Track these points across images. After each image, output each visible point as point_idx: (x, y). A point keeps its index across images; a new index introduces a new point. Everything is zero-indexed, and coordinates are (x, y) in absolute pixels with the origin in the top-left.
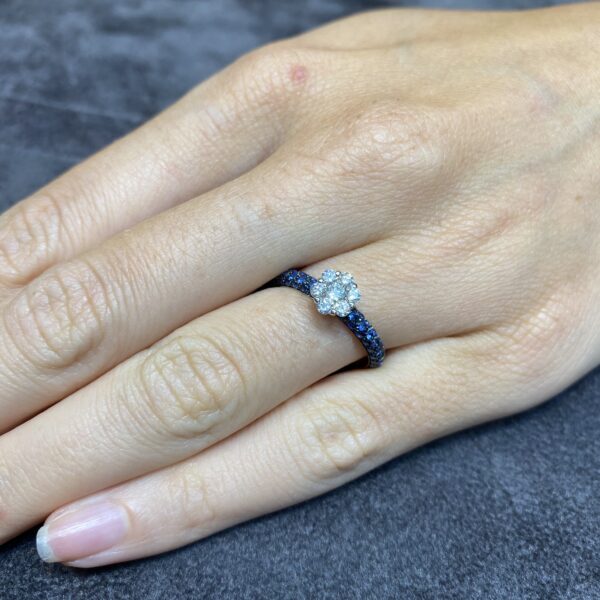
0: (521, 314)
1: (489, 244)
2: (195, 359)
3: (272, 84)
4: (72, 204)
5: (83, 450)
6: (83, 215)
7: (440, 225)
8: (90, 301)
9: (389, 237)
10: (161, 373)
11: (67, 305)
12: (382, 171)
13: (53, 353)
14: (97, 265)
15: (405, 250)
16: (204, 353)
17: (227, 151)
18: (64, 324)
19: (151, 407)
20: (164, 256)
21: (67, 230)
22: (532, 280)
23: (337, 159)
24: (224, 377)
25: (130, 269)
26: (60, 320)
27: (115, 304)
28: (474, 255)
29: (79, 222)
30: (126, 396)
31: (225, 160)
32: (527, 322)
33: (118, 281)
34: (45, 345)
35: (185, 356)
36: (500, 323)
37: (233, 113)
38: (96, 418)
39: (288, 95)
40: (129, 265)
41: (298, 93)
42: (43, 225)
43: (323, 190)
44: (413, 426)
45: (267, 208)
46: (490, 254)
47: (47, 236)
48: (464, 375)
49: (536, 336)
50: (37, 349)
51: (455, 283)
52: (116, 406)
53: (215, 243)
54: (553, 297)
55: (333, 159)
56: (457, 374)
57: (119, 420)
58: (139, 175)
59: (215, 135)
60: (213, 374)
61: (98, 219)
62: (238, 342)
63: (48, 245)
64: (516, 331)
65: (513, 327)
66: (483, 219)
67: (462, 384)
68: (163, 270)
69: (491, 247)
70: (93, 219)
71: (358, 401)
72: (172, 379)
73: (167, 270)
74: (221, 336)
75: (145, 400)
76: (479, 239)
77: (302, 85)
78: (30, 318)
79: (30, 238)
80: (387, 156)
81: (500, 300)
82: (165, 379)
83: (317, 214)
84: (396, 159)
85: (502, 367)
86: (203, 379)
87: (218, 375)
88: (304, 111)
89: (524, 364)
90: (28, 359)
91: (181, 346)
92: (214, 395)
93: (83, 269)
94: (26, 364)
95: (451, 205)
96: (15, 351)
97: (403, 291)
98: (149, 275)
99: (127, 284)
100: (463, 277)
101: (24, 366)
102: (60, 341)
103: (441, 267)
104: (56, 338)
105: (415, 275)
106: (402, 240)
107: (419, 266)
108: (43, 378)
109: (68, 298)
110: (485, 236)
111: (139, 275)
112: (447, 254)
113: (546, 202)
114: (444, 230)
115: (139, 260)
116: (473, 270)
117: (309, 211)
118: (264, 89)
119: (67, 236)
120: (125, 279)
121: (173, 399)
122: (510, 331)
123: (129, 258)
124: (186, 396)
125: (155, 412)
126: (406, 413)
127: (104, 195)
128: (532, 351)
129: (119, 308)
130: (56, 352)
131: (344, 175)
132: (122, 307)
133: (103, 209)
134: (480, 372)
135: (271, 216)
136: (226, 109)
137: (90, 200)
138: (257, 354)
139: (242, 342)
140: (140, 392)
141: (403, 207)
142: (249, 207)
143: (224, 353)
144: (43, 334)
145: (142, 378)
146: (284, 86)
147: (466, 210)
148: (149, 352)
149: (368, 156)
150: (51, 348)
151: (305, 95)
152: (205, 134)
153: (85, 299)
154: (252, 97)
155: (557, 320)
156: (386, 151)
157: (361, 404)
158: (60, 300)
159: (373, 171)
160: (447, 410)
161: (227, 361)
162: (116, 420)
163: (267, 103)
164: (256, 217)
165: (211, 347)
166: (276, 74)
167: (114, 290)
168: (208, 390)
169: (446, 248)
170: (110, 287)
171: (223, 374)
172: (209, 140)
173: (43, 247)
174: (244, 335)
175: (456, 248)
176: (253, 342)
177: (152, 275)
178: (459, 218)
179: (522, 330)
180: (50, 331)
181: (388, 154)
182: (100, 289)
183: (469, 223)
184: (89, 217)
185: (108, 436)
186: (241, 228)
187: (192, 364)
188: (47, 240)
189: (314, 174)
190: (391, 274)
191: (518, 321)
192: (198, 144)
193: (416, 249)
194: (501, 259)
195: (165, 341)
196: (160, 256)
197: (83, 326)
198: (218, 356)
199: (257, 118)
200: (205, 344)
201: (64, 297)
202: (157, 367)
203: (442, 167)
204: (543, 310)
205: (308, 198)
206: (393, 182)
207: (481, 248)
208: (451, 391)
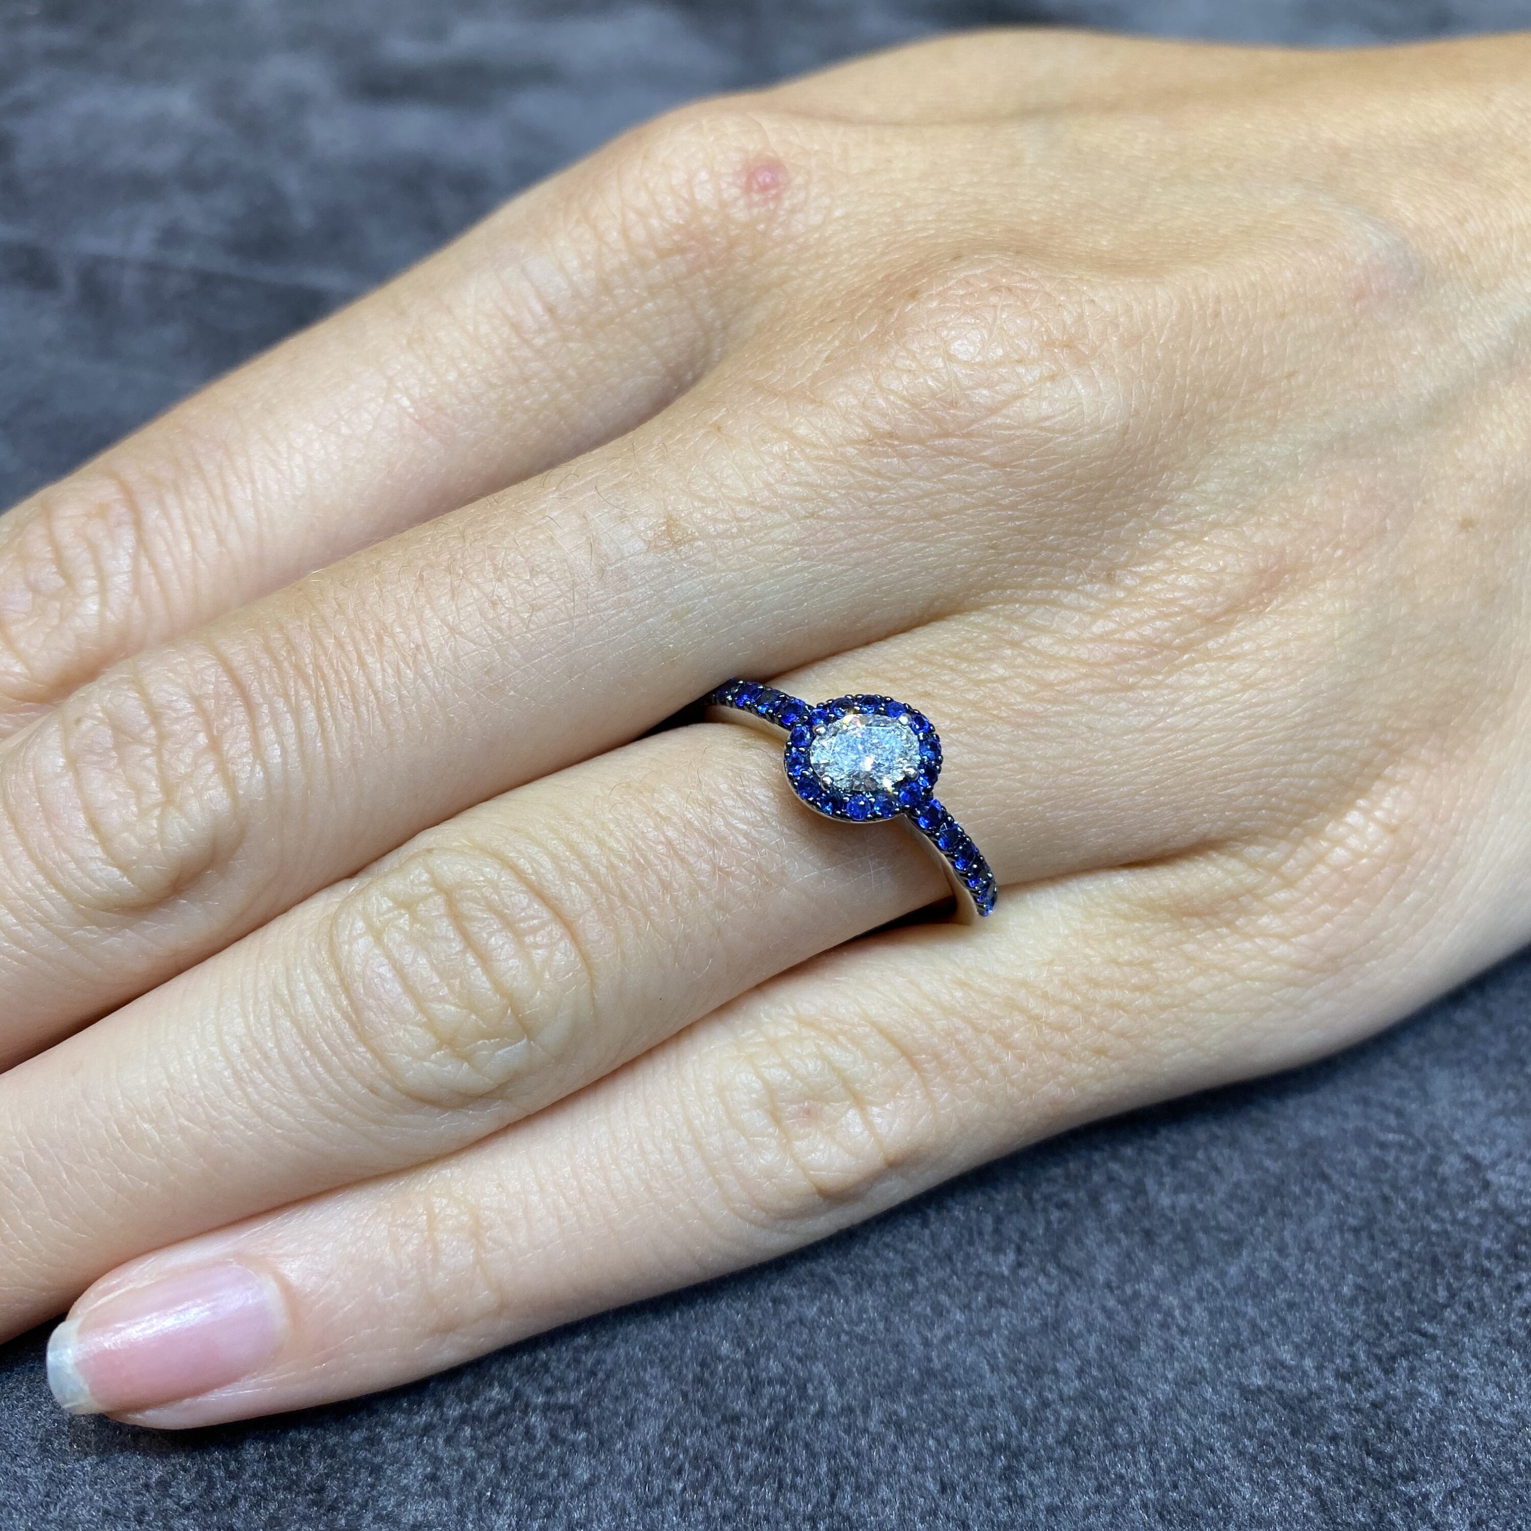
0: (1306, 815)
1: (1234, 634)
2: (467, 907)
3: (692, 202)
4: (170, 500)
5: (182, 1130)
6: (197, 530)
7: (1110, 579)
8: (215, 745)
9: (978, 607)
10: (378, 939)
11: (158, 752)
12: (969, 435)
13: (117, 872)
14: (237, 653)
15: (1014, 644)
16: (487, 891)
17: (571, 372)
18: (147, 801)
19: (353, 1026)
20: (402, 637)
21: (153, 564)
22: (1338, 727)
23: (854, 401)
24: (539, 954)
25: (318, 667)
26: (138, 790)
27: (275, 753)
28: (1192, 662)
29: (186, 547)
30: (292, 994)
31: (566, 396)
32: (1316, 833)
33: (286, 696)
34: (98, 852)
35: (439, 900)
36: (1250, 836)
37: (591, 274)
38: (215, 1049)
39: (734, 232)
40: (316, 657)
41: (761, 227)
42: (93, 548)
43: (815, 478)
44: (1013, 1091)
45: (671, 522)
46: (1232, 659)
47: (102, 578)
48: (1146, 964)
49: (1336, 869)
50: (78, 861)
51: (1142, 731)
52: (266, 1020)
53: (534, 609)
54: (1388, 771)
55: (841, 401)
56: (1130, 964)
57: (275, 1054)
58: (344, 430)
59: (542, 330)
60: (509, 948)
61: (233, 540)
62: (575, 867)
63: (104, 603)
64: (1288, 857)
65: (1284, 846)
66: (1222, 570)
67: (1142, 988)
68: (398, 673)
69: (1238, 642)
70: (221, 541)
71: (874, 1024)
72: (407, 955)
73: (410, 674)
74: (533, 850)
75: (339, 1008)
76: (1209, 621)
77: (771, 206)
78: (66, 782)
79: (62, 582)
80: (983, 395)
81: (1258, 777)
82: (389, 956)
83: (796, 543)
84: (1006, 404)
85: (1248, 945)
86: (484, 959)
87: (523, 950)
88: (775, 273)
89: (1303, 938)
90: (57, 886)
91: (431, 872)
92: (511, 1000)
93: (199, 665)
94: (49, 898)
95: (1144, 530)
96: (26, 865)
97: (1003, 747)
98: (362, 681)
99: (307, 703)
100: (1162, 718)
101: (46, 904)
102: (134, 842)
103: (1106, 690)
104: (125, 835)
105: (1039, 708)
106: (1012, 619)
107: (1049, 685)
108: (89, 933)
109: (162, 737)
110: (1227, 612)
111: (341, 683)
112: (1123, 658)
113: (1382, 531)
114: (1121, 594)
115: (340, 645)
116: (1187, 699)
117: (777, 534)
118: (671, 213)
119: (153, 582)
120: (303, 692)
121: (409, 1006)
122: (1273, 855)
123: (316, 639)
124: (442, 1000)
125: (363, 1038)
126: (996, 1060)
127: (253, 481)
128: (1326, 908)
129: (285, 763)
130: (125, 868)
131: (868, 441)
132: (294, 760)
133: (248, 515)
134: (1190, 959)
135: (679, 543)
136: (573, 264)
137: (218, 491)
138: (624, 897)
139: (586, 867)
140: (329, 987)
141: (1020, 531)
142: (622, 518)
143: (539, 893)
144: (94, 825)
145: (333, 951)
146: (723, 205)
147: (1181, 544)
148: (353, 886)
149: (933, 395)
150: (113, 859)
151: (777, 232)
152: (516, 327)
153: (202, 739)
154: (639, 234)
155: (1393, 830)
156: (978, 385)
157: (882, 1031)
158: (139, 741)
159: (946, 435)
160: (1100, 1052)
161: (546, 915)
162: (267, 1058)
163: (680, 250)
164: (639, 545)
165: (506, 878)
166: (703, 175)
167: (275, 717)
168: (497, 985)
169: (1121, 642)
170: (265, 709)
171: (536, 946)
172: (527, 342)
173: (92, 606)
174: (592, 850)
175: (1146, 642)
176: (612, 867)
177: (370, 684)
178: (1159, 565)
179: (1303, 854)
180: (114, 817)
181: (985, 392)
182: (240, 714)
183: (1184, 579)
184: (213, 536)
185: (246, 1094)
186: (602, 572)
187: (458, 919)
188: (103, 590)
189: (793, 437)
190: (974, 704)
191: (1297, 830)
192: (499, 352)
193: (1045, 642)
194: (1262, 673)
195: (391, 861)
196: (392, 636)
197: (194, 806)
198: (523, 899)
199: (653, 290)
200: (491, 871)
201: (152, 732)
202: (370, 927)
203: (1125, 430)
204: (1361, 803)
205: (776, 501)
206: (995, 465)
207: (1211, 644)
208: (1114, 1006)
